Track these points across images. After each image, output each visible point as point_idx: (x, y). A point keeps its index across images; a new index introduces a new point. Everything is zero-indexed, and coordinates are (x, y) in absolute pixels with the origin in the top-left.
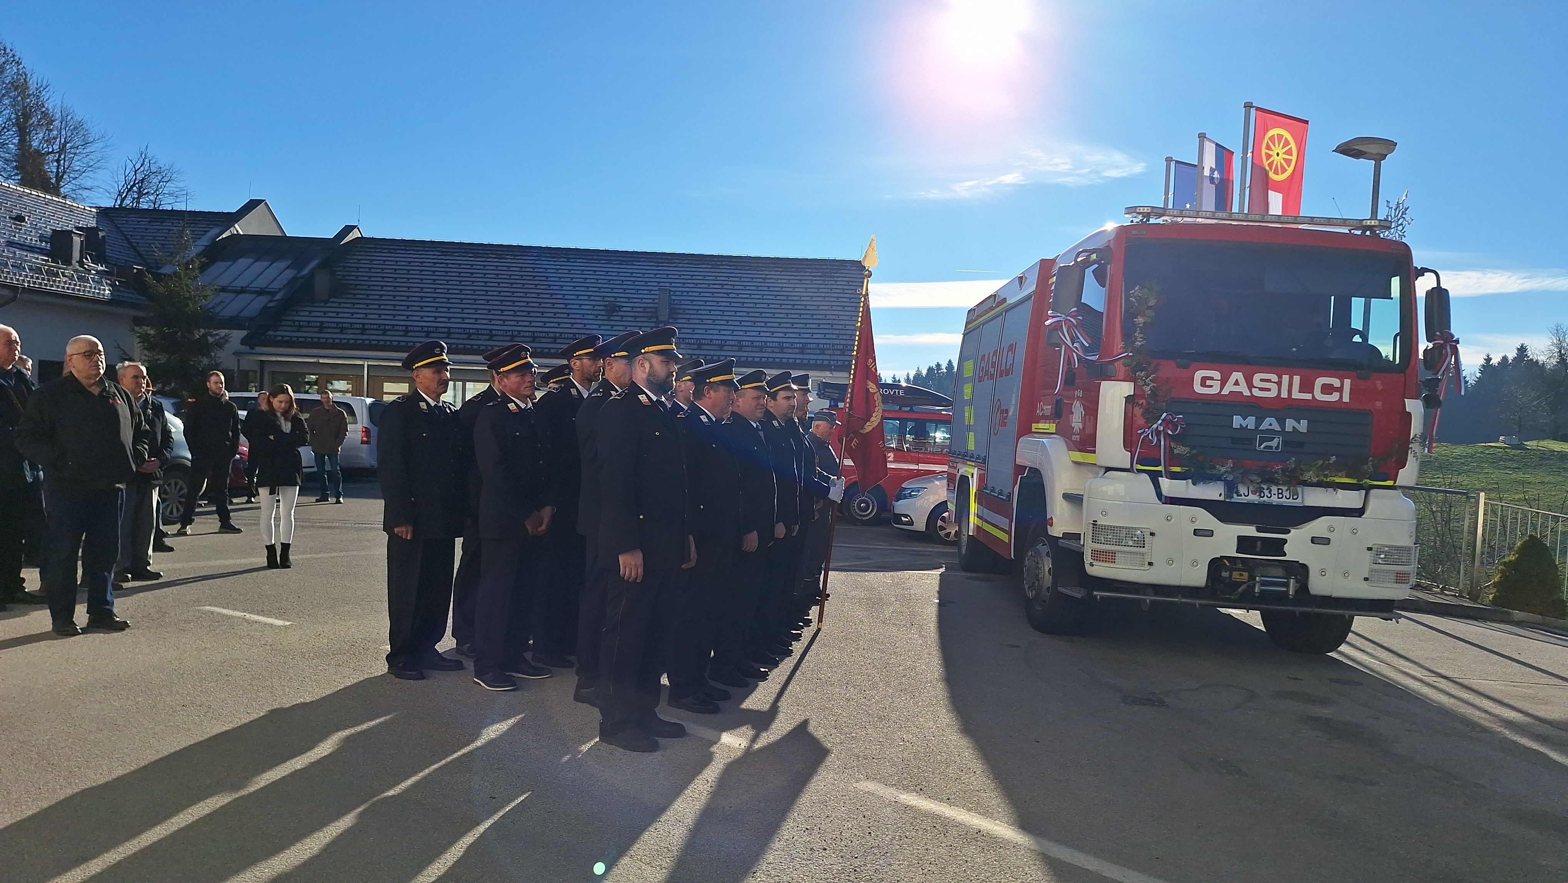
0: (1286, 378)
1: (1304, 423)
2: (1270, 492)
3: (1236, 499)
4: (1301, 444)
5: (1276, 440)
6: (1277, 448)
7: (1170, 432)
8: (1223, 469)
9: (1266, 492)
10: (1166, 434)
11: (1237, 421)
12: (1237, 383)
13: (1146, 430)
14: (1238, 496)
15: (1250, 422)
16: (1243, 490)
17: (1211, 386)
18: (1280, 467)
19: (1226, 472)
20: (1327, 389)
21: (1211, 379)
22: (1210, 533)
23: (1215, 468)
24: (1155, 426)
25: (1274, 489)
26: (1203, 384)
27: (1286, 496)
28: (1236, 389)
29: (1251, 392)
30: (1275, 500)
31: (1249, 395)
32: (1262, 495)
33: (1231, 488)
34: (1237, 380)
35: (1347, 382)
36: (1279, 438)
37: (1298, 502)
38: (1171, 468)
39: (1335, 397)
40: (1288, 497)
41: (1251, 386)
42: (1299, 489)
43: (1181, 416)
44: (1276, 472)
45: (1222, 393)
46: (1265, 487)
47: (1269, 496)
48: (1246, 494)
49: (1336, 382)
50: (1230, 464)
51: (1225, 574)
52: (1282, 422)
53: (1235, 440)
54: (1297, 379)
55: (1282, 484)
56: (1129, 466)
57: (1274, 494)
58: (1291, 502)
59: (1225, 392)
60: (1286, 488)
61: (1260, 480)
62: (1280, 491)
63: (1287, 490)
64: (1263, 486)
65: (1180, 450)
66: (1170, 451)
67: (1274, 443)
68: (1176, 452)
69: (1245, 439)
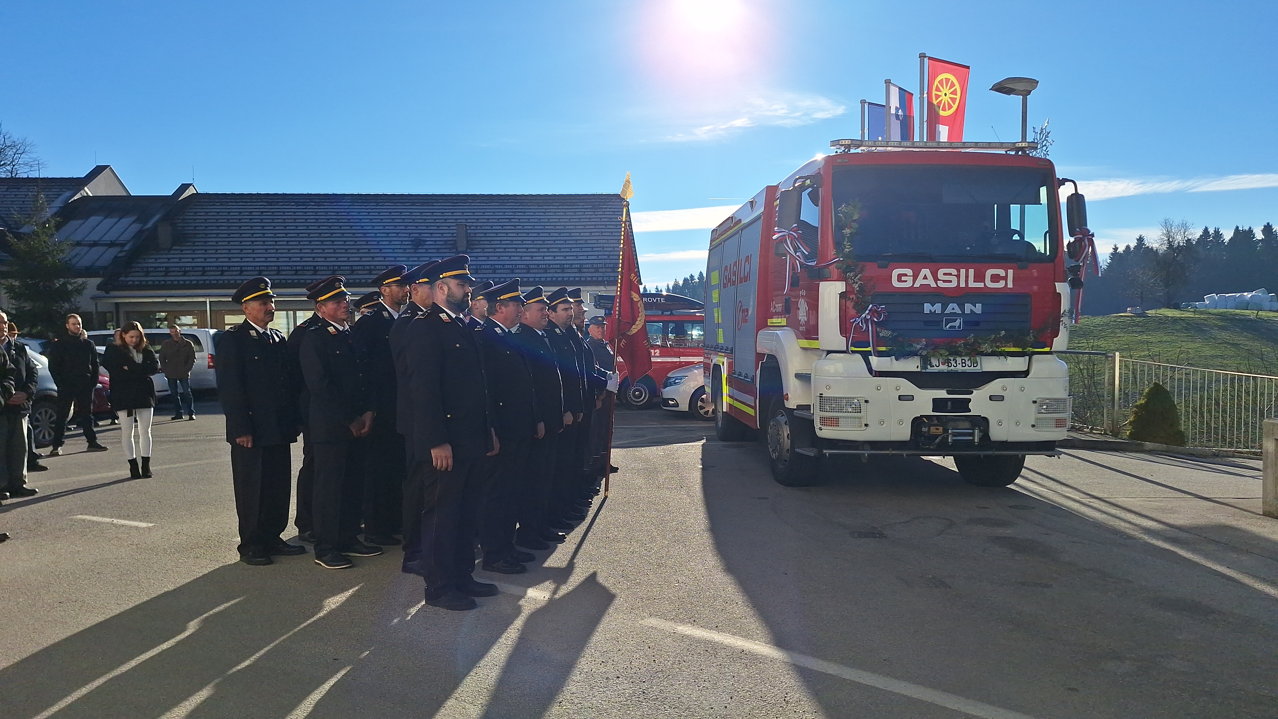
0: (963, 271)
1: (979, 306)
2: (956, 363)
3: (930, 369)
4: (977, 323)
5: (958, 321)
6: (959, 327)
7: (875, 320)
8: (918, 347)
9: (953, 363)
10: (873, 321)
11: (927, 308)
12: (925, 278)
13: (857, 319)
14: (931, 367)
15: (938, 308)
16: (934, 362)
17: (906, 281)
18: (962, 341)
19: (921, 348)
20: (995, 278)
21: (906, 275)
22: (911, 398)
23: (912, 346)
24: (863, 315)
25: (959, 360)
26: (899, 280)
27: (968, 365)
28: (925, 282)
29: (937, 284)
30: (960, 368)
31: (936, 286)
32: (950, 365)
33: (926, 361)
34: (925, 275)
35: (1010, 272)
36: (960, 319)
37: (978, 369)
38: (878, 348)
39: (1001, 284)
40: (970, 365)
41: (936, 279)
42: (978, 359)
43: (884, 306)
44: (960, 346)
45: (914, 286)
46: (952, 358)
47: (955, 365)
48: (938, 365)
49: (1002, 273)
50: (924, 342)
51: (924, 429)
52: (962, 307)
53: (926, 323)
54: (971, 272)
55: (964, 356)
56: (845, 349)
57: (959, 364)
58: (972, 369)
59: (917, 285)
60: (968, 358)
61: (947, 353)
62: (963, 361)
63: (968, 360)
64: (950, 358)
65: (884, 333)
66: (876, 334)
67: (957, 324)
68: (881, 335)
69: (934, 321)
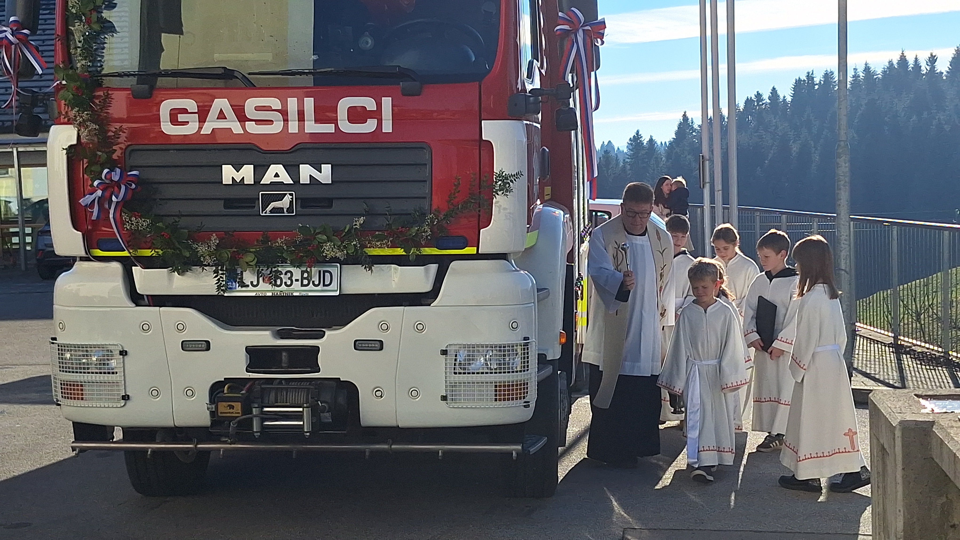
0: (293, 102)
1: (327, 169)
2: (290, 279)
3: (238, 292)
5: (287, 198)
6: (290, 210)
9: (283, 279)
11: (228, 174)
12: (222, 116)
14: (240, 287)
15: (247, 174)
16: (249, 277)
17: (186, 123)
19: (211, 252)
20: (357, 115)
21: (184, 111)
22: (205, 346)
23: (194, 249)
26: (174, 121)
27: (313, 282)
28: (222, 125)
29: (244, 128)
30: (296, 289)
31: (243, 132)
32: (278, 282)
33: (229, 276)
34: (221, 109)
35: (387, 102)
36: (290, 194)
37: (334, 290)
39: (370, 126)
40: (316, 283)
42: (332, 270)
45: (202, 133)
46: (276, 272)
47: (289, 283)
48: (255, 283)
50: (215, 239)
52: (293, 170)
53: (229, 203)
54: (310, 103)
56: (85, 253)
57: (297, 280)
58: (322, 291)
59: (207, 129)
60: (309, 270)
62: (304, 276)
63: (312, 274)
65: (137, 223)
67: (285, 203)
69: (241, 199)
